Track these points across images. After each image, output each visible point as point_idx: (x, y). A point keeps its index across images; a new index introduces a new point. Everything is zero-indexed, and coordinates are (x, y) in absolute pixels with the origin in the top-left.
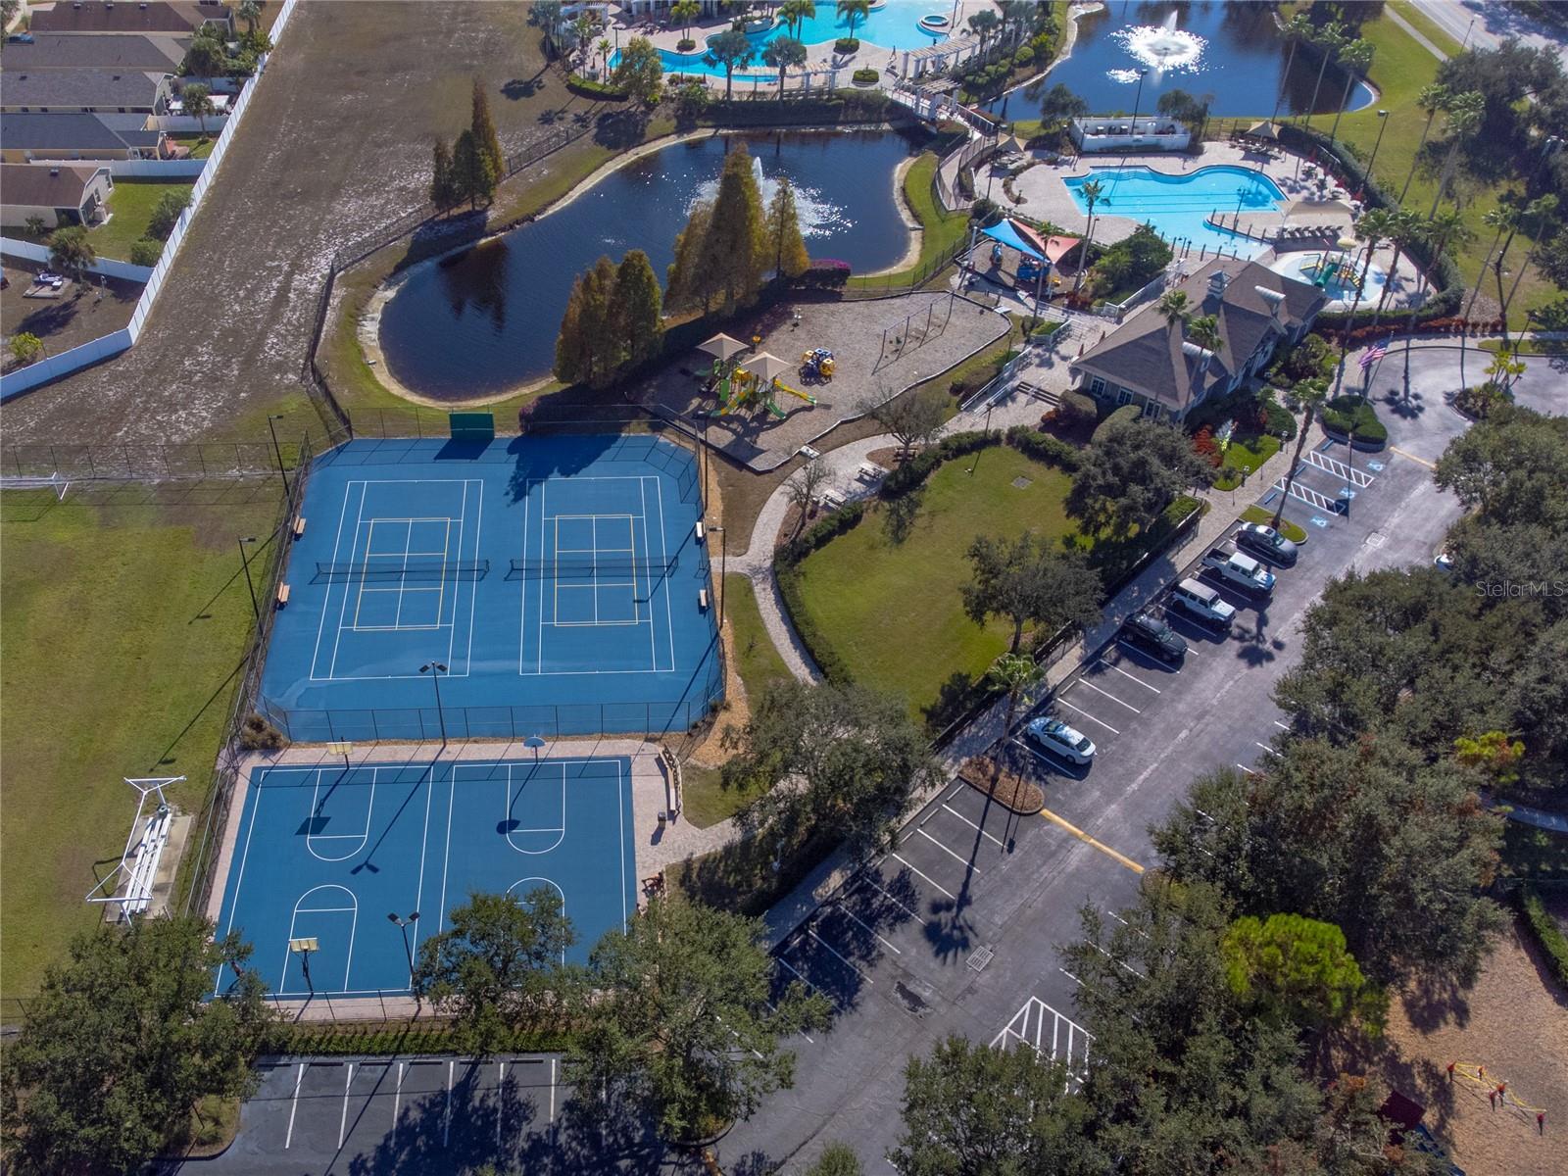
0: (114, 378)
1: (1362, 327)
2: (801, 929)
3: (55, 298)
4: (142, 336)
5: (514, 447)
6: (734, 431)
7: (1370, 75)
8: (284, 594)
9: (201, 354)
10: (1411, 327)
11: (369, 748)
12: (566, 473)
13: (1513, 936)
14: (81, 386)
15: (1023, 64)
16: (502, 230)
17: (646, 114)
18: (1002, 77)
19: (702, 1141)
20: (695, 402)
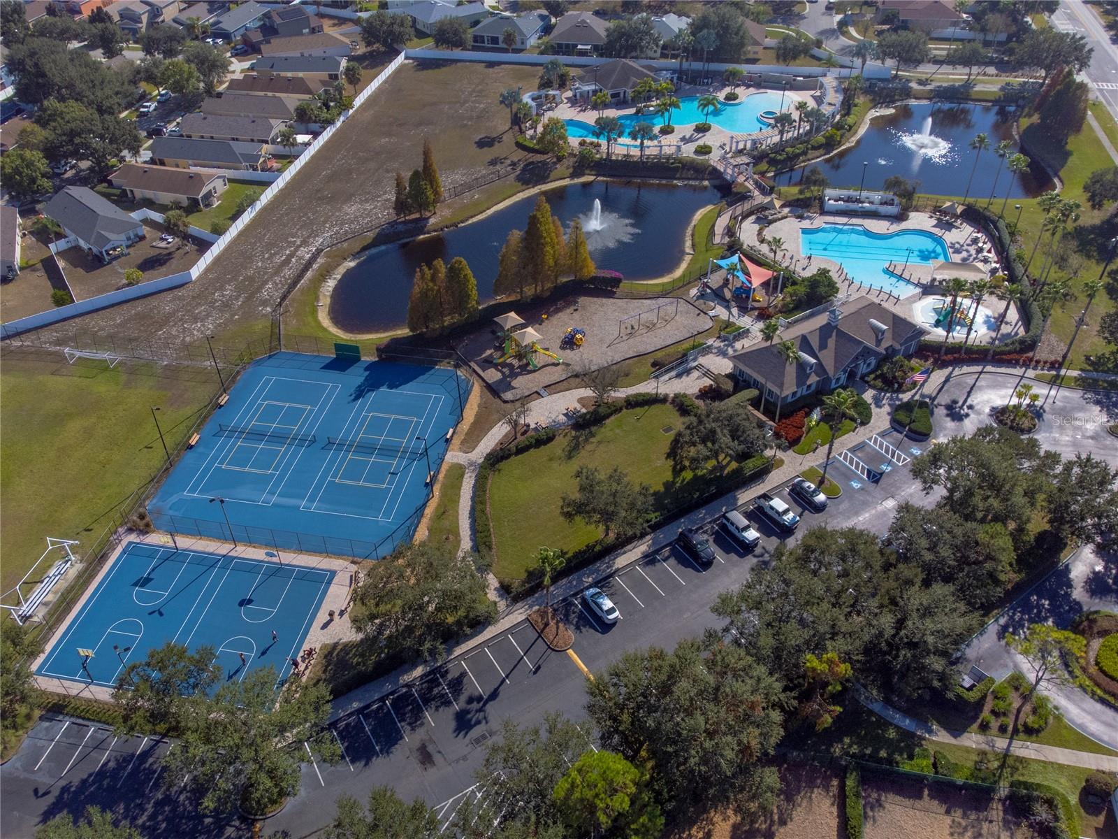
0: (174, 299)
1: (952, 353)
2: (382, 699)
3: (166, 248)
4: (200, 277)
5: (371, 367)
6: (503, 373)
7: (1061, 174)
8: (193, 441)
9: (226, 290)
10: (989, 357)
11: (194, 541)
12: (390, 387)
13: (834, 795)
14: (154, 302)
15: (814, 148)
16: (435, 231)
17: (555, 163)
18: (797, 156)
19: (257, 817)
20: (488, 352)
